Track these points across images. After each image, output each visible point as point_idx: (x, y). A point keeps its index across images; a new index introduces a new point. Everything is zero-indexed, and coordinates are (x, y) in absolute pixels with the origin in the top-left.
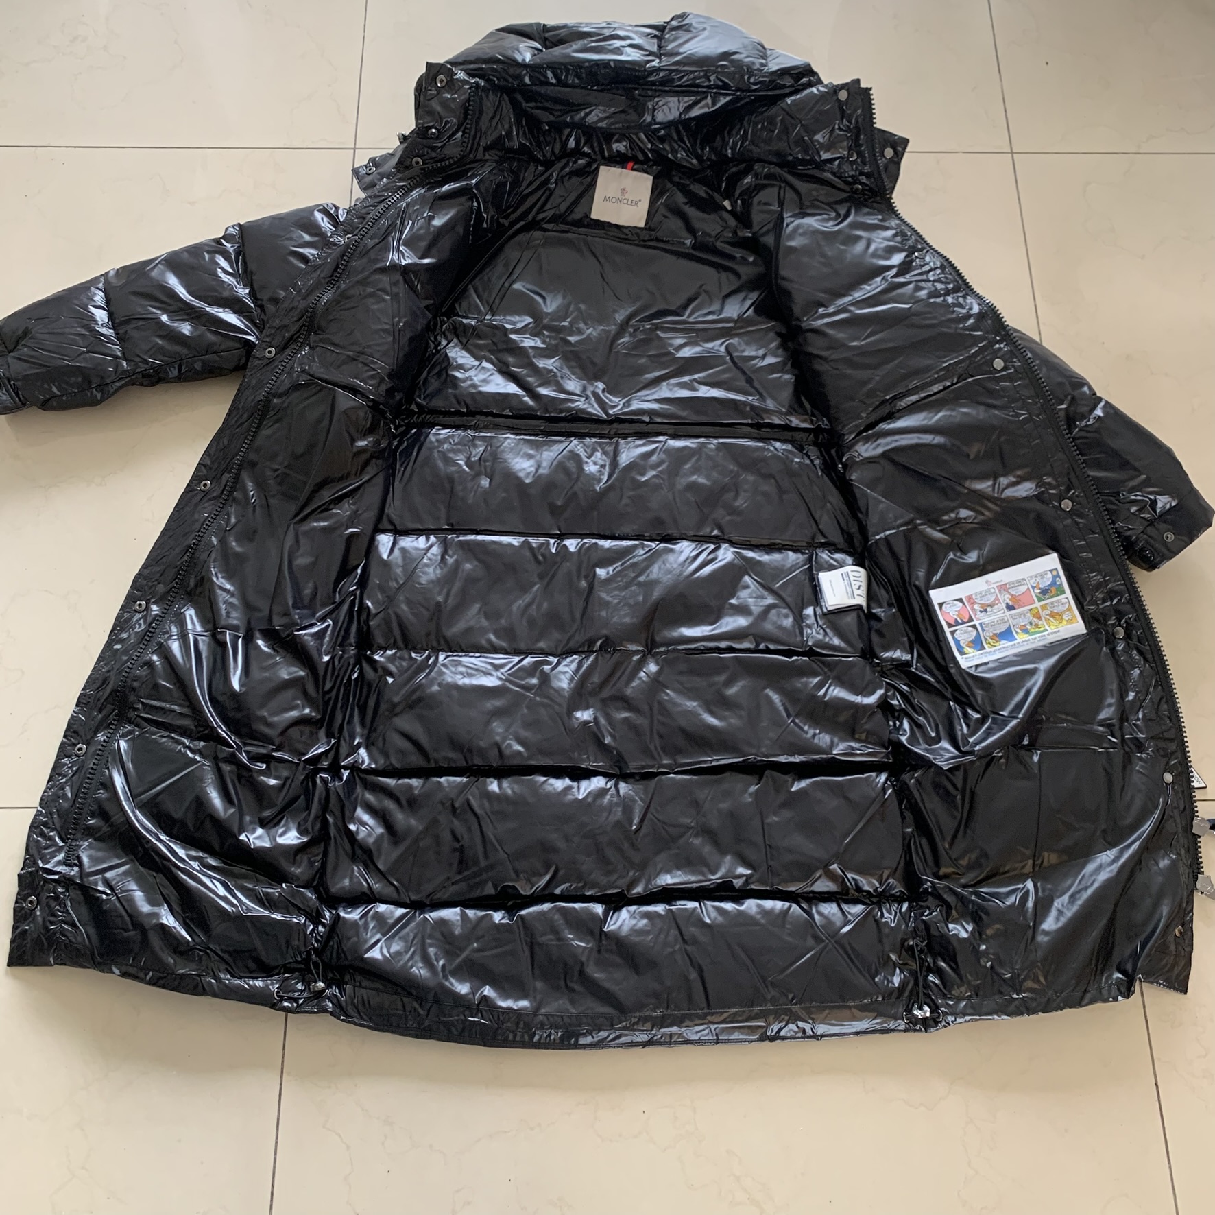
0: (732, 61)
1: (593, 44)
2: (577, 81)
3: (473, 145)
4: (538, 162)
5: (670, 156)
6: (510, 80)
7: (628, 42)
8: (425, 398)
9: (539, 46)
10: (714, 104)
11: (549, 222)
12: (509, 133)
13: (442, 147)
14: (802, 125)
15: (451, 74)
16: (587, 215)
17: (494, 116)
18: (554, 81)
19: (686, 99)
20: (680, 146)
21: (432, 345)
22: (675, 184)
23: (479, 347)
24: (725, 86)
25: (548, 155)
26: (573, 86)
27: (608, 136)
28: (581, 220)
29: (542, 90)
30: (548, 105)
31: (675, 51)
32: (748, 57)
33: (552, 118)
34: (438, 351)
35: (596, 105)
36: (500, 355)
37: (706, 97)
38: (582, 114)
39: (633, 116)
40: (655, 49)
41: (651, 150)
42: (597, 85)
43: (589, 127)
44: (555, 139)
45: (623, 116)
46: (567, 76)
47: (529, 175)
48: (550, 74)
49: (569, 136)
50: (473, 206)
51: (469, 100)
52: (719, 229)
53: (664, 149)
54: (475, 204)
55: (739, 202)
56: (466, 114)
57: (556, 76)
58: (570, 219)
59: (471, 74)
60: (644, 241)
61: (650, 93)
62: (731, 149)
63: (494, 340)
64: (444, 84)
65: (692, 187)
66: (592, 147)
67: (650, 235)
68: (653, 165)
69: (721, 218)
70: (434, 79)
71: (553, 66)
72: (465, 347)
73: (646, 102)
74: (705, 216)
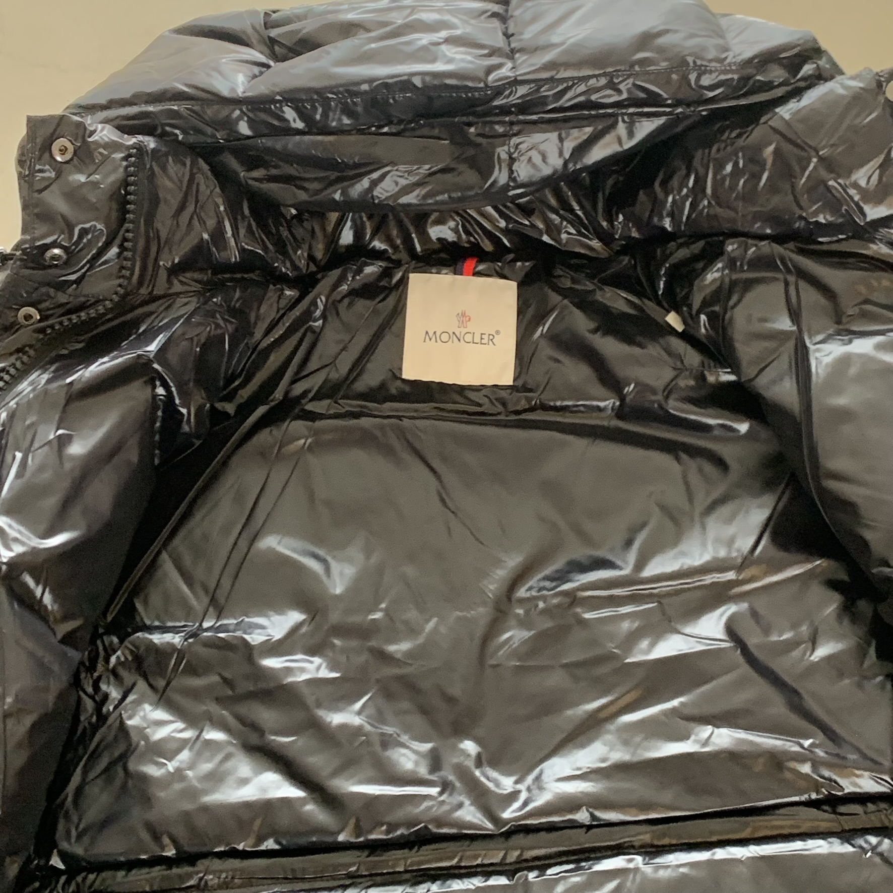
0: (661, 50)
1: (373, 45)
2: (346, 121)
3: (144, 268)
4: (282, 279)
5: (545, 238)
6: (209, 130)
7: (444, 34)
8: (79, 837)
9: (262, 58)
10: (631, 134)
11: (318, 397)
12: (218, 235)
13: (78, 281)
14: (821, 159)
15: (81, 133)
16: (396, 375)
17: (182, 207)
18: (300, 125)
19: (575, 132)
20: (563, 218)
21: (89, 704)
22: (565, 293)
23: (195, 694)
24: (653, 100)
25: (302, 264)
26: (340, 131)
27: (421, 218)
28: (383, 386)
29: (278, 143)
30: (291, 170)
31: (542, 41)
32: (692, 36)
33: (303, 196)
34: (102, 718)
35: (393, 163)
36: (243, 709)
37: (614, 126)
38: (365, 183)
39: (470, 176)
40: (499, 41)
41: (506, 232)
42: (390, 123)
43: (382, 206)
44: (313, 231)
45: (448, 177)
46: (325, 115)
47: (268, 310)
48: (289, 113)
49: (340, 223)
50: (155, 396)
51: (125, 183)
52: (669, 374)
53: (533, 226)
54: (160, 391)
55: (703, 317)
56: (123, 211)
57: (302, 115)
58: (361, 385)
59: (126, 129)
60: (518, 413)
61: (500, 129)
62: (672, 215)
63: (227, 675)
64: (68, 156)
65: (599, 296)
66: (389, 240)
67: (529, 400)
68: (514, 261)
69: (669, 352)
70: (47, 147)
71: (293, 98)
72: (163, 699)
73: (494, 147)
74: (636, 350)
